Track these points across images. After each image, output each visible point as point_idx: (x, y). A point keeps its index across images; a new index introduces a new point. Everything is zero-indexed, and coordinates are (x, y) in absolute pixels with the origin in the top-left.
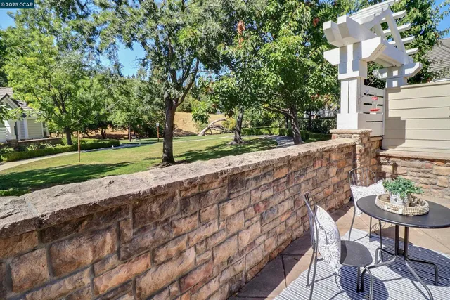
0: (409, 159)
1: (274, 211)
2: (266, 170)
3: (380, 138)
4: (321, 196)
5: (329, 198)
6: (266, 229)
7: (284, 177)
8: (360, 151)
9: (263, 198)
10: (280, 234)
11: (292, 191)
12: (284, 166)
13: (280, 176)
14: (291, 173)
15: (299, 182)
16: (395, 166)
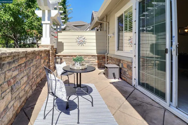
0: (66, 56)
1: (19, 83)
2: (15, 58)
3: (56, 49)
4: (38, 73)
5: (41, 74)
6: (14, 96)
7: (24, 63)
8: (51, 53)
9: (13, 76)
10: (21, 98)
11: (27, 71)
12: (24, 57)
13: (21, 63)
14: (27, 61)
15: (30, 66)
16: (61, 59)
